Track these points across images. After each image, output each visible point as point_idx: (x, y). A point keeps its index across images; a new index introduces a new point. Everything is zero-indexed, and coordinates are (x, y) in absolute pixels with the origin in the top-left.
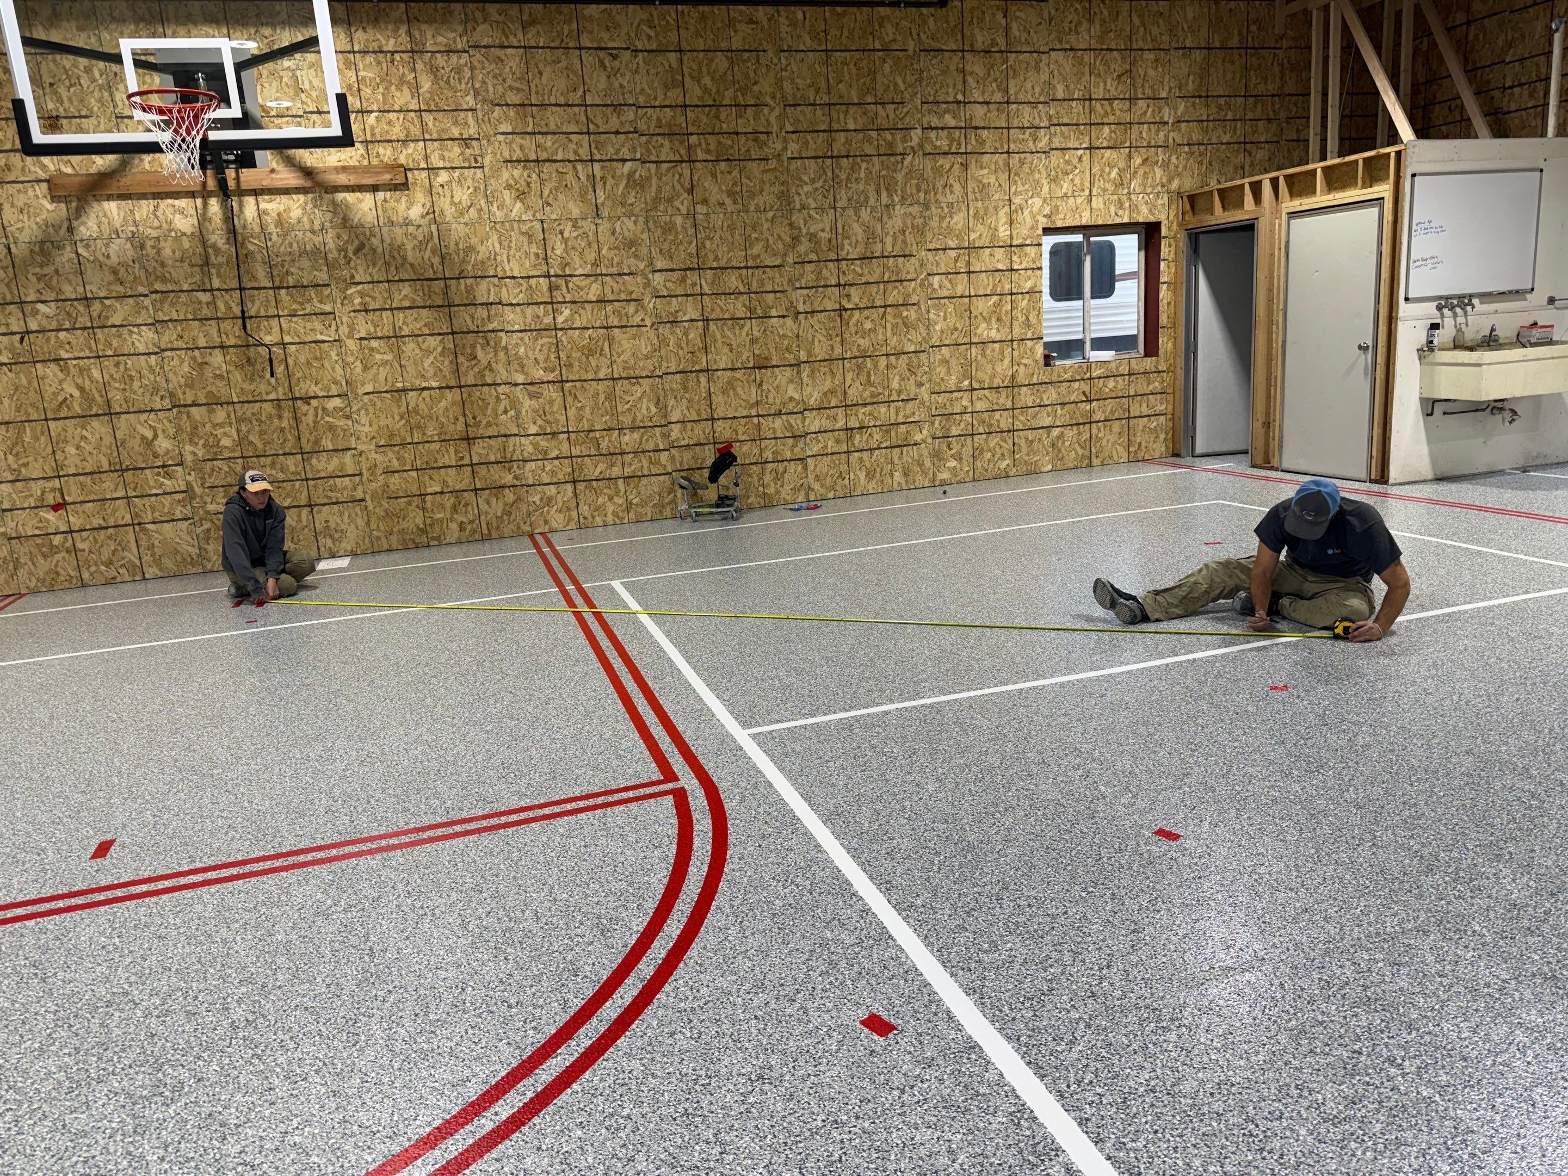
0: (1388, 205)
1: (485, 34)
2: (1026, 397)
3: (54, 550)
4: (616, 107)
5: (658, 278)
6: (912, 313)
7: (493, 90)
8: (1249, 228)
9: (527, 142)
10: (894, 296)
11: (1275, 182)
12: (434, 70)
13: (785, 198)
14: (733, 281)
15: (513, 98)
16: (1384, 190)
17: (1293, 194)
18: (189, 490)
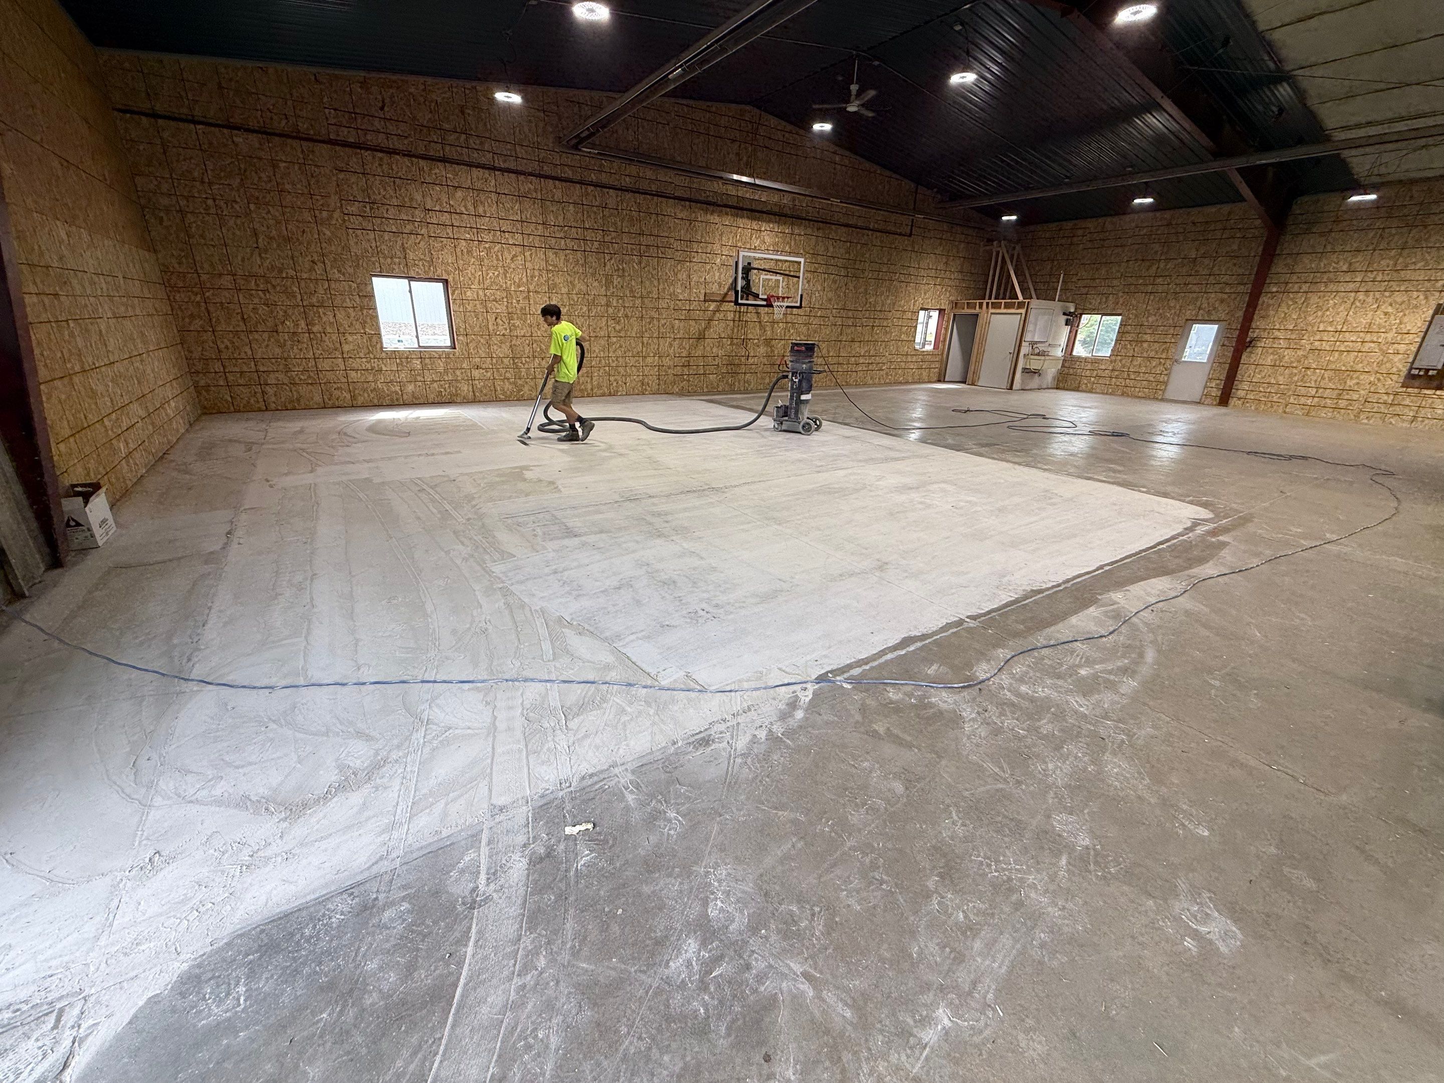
0: (1023, 316)
1: (809, 231)
2: (909, 359)
3: (684, 380)
4: (834, 258)
5: (834, 311)
6: (888, 329)
7: (807, 249)
8: (977, 316)
9: (813, 266)
10: (885, 324)
11: (987, 304)
12: (795, 240)
13: (866, 290)
14: (850, 314)
15: (811, 252)
16: (1023, 311)
17: (992, 308)
18: (718, 365)
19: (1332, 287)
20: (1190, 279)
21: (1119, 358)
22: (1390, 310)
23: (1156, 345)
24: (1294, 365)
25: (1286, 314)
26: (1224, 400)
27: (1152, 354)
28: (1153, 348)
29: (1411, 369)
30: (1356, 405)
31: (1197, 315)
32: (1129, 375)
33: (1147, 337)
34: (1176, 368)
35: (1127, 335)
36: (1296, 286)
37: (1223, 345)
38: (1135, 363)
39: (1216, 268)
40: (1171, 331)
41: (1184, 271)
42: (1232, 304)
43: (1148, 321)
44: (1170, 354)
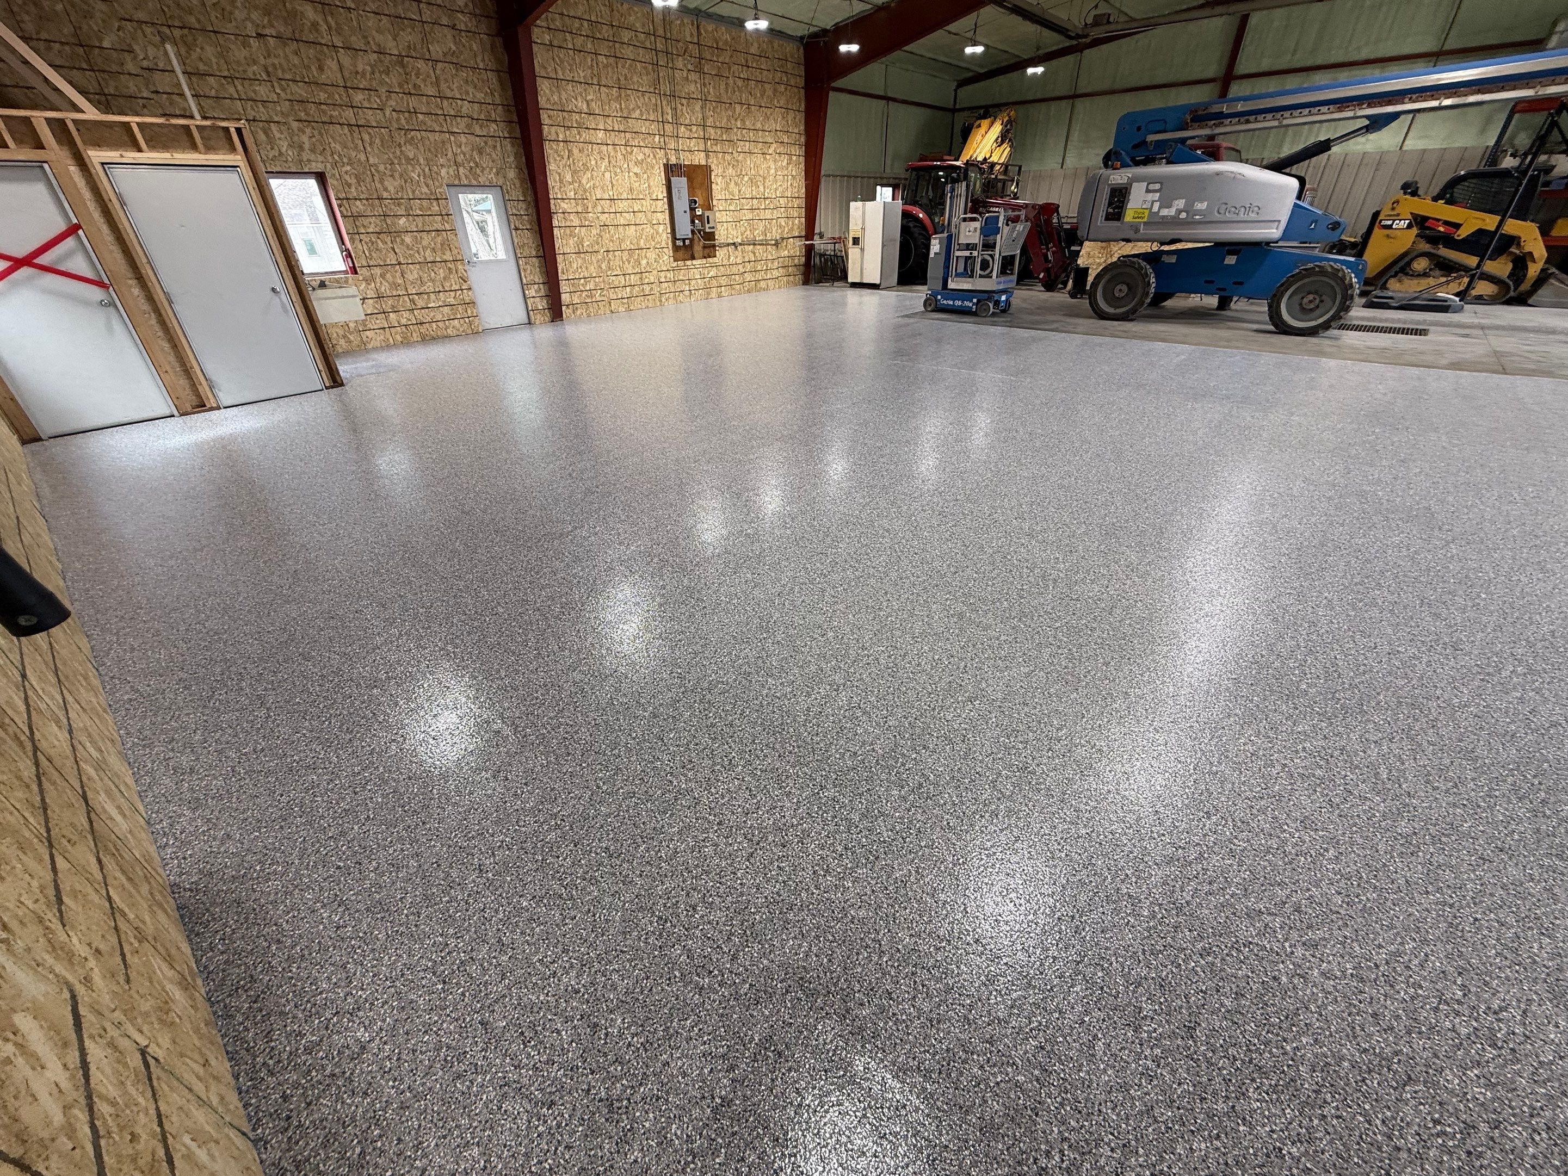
0: (246, 173)
16: (232, 160)
17: (103, 142)
19: (585, 135)
20: (413, 102)
21: (378, 271)
22: (636, 170)
23: (426, 239)
24: (596, 248)
25: (559, 174)
26: (556, 311)
27: (429, 256)
28: (425, 243)
29: (674, 238)
30: (656, 290)
31: (458, 176)
32: (412, 301)
33: (402, 221)
34: (475, 276)
35: (365, 221)
36: (553, 129)
37: (516, 229)
38: (410, 277)
39: (443, 86)
40: (436, 208)
41: (393, 80)
42: (494, 156)
43: (386, 189)
44: (455, 252)
